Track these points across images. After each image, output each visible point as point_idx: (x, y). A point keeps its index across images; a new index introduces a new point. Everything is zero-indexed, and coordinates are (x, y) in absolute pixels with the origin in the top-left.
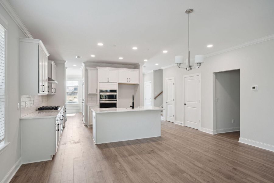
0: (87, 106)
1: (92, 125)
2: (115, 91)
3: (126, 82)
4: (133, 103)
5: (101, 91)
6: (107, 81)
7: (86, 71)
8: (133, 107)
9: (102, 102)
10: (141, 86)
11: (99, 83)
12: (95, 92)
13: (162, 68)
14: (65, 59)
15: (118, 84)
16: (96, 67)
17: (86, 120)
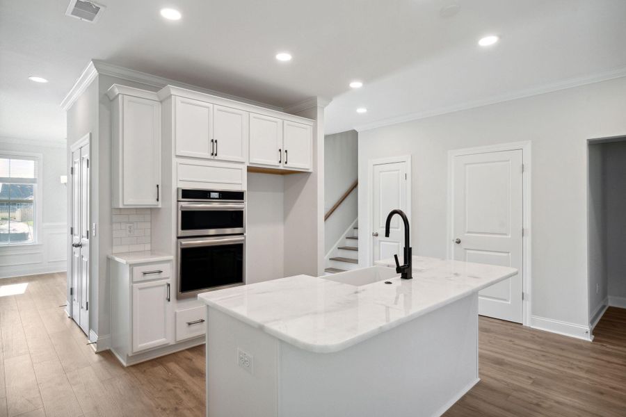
2: (238, 196)
4: (408, 252)
6: (208, 152)
9: (190, 243)
11: (175, 160)
15: (247, 168)
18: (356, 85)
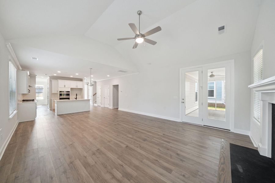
0: (51, 100)
1: (54, 109)
2: (69, 92)
3: (75, 87)
4: (76, 97)
5: (60, 92)
6: (64, 87)
7: (51, 81)
8: (76, 99)
9: (60, 97)
10: (83, 89)
11: (59, 88)
12: (56, 92)
13: (96, 81)
14: (36, 74)
15: (71, 88)
16: (57, 79)
17: (51, 107)
18: (85, 78)
